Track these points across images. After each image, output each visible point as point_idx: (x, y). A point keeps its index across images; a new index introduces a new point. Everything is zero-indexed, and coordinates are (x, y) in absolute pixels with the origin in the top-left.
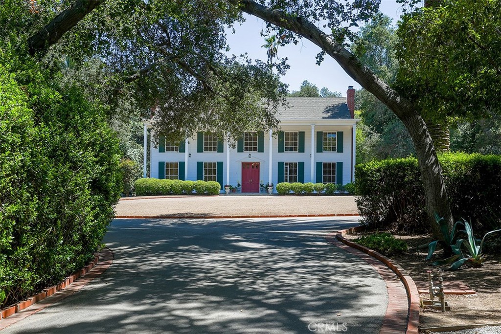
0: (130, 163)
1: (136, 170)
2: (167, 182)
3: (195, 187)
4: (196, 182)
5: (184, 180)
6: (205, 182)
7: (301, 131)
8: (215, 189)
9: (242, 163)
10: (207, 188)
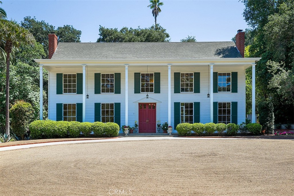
0: (24, 105)
1: (31, 112)
2: (64, 124)
3: (93, 128)
4: (94, 124)
5: (81, 121)
6: (104, 123)
7: (196, 72)
8: (115, 130)
9: (139, 104)
10: (106, 129)
